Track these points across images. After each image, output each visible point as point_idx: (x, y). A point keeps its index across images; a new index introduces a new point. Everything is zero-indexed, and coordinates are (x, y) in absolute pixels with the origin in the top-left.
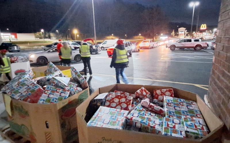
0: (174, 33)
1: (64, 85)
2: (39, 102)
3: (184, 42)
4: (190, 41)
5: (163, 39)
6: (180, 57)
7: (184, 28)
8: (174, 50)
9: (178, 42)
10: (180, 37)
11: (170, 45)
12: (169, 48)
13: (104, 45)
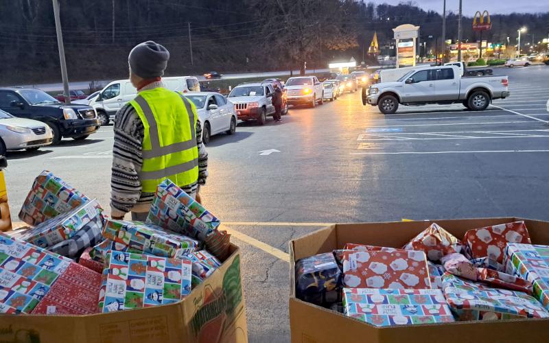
0: (377, 45)
1: (168, 243)
2: (106, 309)
3: (428, 79)
4: (449, 74)
5: (341, 70)
6: (424, 136)
7: (412, 26)
8: (394, 112)
9: (406, 82)
10: (404, 60)
11: (379, 94)
12: (373, 105)
13: (105, 101)
